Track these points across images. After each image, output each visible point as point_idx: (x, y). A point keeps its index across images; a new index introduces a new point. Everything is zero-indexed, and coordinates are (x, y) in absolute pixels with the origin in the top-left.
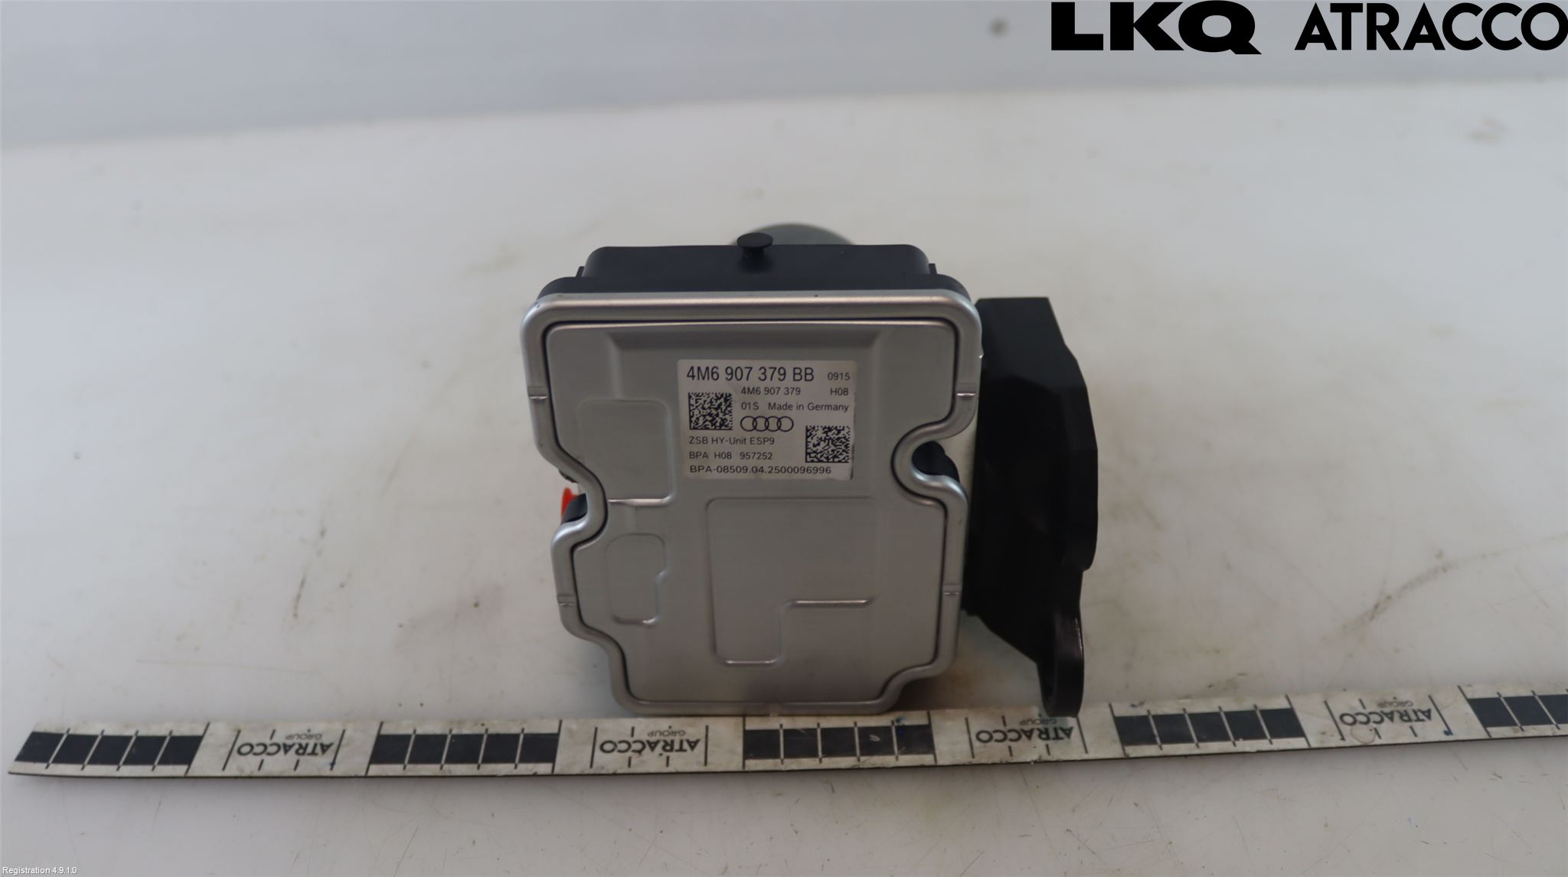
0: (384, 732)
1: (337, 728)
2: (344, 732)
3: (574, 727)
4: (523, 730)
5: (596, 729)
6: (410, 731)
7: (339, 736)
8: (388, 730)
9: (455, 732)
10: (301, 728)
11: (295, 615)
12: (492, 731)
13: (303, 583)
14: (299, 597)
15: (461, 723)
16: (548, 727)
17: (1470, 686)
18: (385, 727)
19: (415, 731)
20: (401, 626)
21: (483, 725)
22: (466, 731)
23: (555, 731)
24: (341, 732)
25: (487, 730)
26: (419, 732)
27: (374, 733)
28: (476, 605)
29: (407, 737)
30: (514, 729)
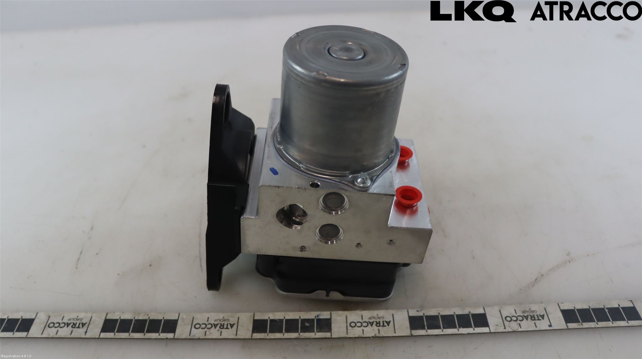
0: (107, 318)
1: (89, 315)
2: (92, 317)
3: (185, 317)
4: (164, 318)
5: (193, 318)
6: (118, 318)
7: (89, 320)
8: (110, 317)
9: (136, 318)
10: (74, 316)
11: (77, 268)
12: (151, 318)
13: (81, 253)
14: (79, 259)
15: (139, 314)
16: (173, 317)
17: (563, 303)
18: (108, 315)
19: (120, 317)
20: (118, 274)
21: (148, 315)
22: (140, 318)
23: (177, 318)
24: (90, 318)
25: (149, 317)
26: (122, 318)
27: (104, 318)
28: (150, 266)
29: (117, 320)
30: (160, 318)
